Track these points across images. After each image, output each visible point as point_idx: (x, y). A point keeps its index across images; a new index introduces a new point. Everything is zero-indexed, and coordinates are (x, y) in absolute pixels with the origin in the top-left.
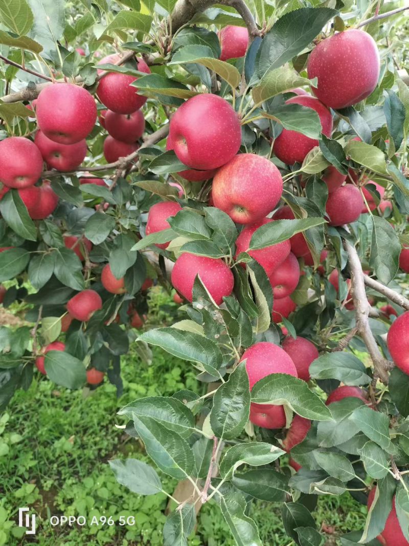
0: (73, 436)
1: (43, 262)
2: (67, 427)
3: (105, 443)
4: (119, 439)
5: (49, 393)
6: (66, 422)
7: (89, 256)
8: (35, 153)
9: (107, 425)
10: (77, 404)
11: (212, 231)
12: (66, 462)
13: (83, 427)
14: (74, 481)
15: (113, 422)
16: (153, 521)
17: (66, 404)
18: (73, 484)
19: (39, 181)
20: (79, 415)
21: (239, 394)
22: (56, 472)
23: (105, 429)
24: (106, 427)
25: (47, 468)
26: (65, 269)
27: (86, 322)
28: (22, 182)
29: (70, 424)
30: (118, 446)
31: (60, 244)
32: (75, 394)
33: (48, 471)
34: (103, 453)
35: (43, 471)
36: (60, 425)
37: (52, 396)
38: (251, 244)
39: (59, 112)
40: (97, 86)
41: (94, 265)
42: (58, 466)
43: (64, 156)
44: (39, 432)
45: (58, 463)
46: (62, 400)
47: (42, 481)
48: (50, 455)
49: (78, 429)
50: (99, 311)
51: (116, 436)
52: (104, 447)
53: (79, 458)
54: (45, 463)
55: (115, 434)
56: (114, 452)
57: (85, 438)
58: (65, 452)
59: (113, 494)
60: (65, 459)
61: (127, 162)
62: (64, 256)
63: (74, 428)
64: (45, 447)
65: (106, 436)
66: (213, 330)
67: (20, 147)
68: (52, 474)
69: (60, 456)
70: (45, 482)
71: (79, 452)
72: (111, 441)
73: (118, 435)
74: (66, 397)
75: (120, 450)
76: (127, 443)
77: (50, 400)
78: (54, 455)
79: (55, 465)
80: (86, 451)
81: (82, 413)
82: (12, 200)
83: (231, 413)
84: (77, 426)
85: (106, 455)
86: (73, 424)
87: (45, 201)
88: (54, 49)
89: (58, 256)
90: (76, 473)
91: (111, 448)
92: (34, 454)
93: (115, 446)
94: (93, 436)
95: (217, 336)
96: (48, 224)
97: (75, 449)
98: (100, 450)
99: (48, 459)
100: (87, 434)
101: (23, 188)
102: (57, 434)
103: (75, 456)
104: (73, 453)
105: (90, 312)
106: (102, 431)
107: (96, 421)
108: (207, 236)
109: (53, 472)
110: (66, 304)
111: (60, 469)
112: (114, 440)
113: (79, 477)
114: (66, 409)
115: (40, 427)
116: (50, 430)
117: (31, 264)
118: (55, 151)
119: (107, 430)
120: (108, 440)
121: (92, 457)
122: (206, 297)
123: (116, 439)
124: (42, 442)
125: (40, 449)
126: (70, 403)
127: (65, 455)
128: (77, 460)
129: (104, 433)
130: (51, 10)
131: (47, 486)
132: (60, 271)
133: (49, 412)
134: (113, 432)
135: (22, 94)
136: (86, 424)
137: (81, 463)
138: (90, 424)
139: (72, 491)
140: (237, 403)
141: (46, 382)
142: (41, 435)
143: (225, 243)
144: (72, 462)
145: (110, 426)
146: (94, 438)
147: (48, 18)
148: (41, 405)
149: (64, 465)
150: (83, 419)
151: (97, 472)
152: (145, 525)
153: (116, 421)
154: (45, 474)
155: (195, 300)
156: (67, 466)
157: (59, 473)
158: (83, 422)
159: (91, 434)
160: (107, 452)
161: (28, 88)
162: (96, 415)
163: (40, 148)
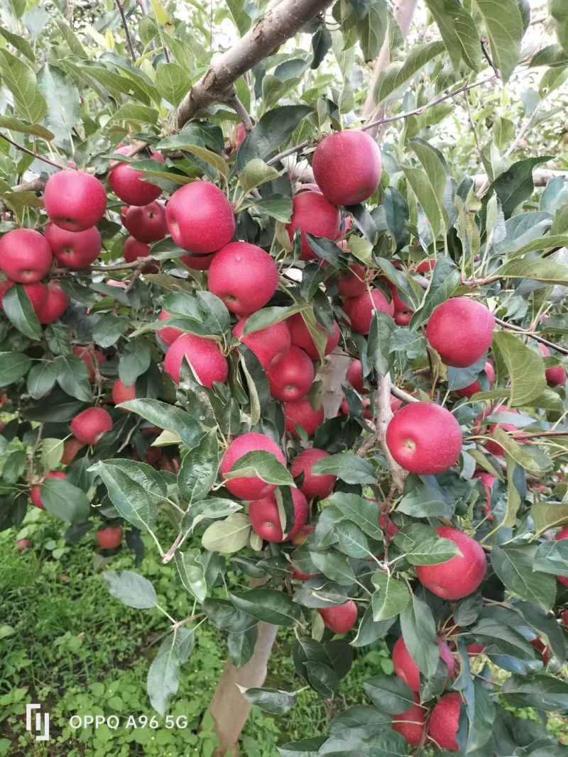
0: (83, 633)
1: (46, 370)
2: (74, 621)
3: (125, 644)
4: (144, 641)
5: (54, 576)
6: (73, 613)
7: (100, 367)
8: (44, 246)
9: (129, 622)
10: (91, 593)
11: (205, 314)
12: (71, 665)
13: (96, 622)
14: (79, 690)
15: (137, 619)
16: (179, 743)
17: (75, 593)
18: (77, 693)
19: (46, 278)
20: (92, 607)
21: (209, 461)
22: (56, 677)
23: (126, 627)
24: (128, 624)
25: (44, 672)
26: (71, 377)
27: (93, 446)
28: (29, 276)
29: (79, 617)
30: (142, 650)
31: (68, 352)
32: (89, 580)
33: (46, 676)
34: (121, 657)
35: (39, 675)
36: (66, 618)
37: (58, 582)
38: (245, 331)
39: (67, 198)
40: (108, 175)
41: (105, 379)
42: (60, 671)
43: (76, 252)
44: (38, 626)
45: (60, 666)
46: (70, 587)
47: (37, 688)
48: (50, 656)
49: (89, 624)
50: (109, 432)
51: (140, 636)
52: (123, 649)
53: (88, 660)
54: (42, 666)
55: (139, 633)
56: (135, 657)
57: (98, 637)
58: (71, 653)
59: (129, 708)
60: (69, 661)
61: (146, 262)
62: (71, 363)
63: (84, 624)
64: (44, 646)
65: (126, 635)
66: (198, 411)
67: (29, 239)
68: (50, 680)
69: (62, 657)
70: (41, 689)
71: (88, 653)
72: (133, 642)
73: (142, 635)
74: (77, 584)
75: (143, 654)
76: (153, 646)
77: (55, 585)
78: (54, 656)
79: (56, 669)
80: (98, 653)
81: (96, 604)
82: (16, 295)
83: (201, 480)
84: (88, 620)
85: (125, 660)
86: (83, 618)
87: (54, 303)
88: (67, 139)
89: (64, 364)
90: (82, 680)
91: (132, 651)
92: (28, 653)
93: (137, 649)
94: (109, 634)
95: (202, 418)
96: (55, 329)
97: (83, 649)
98: (117, 652)
99: (47, 660)
100: (101, 632)
101: (28, 284)
102: (61, 629)
103: (83, 658)
104: (80, 655)
105: (98, 433)
106: (122, 628)
107: (113, 615)
108: (200, 319)
109: (52, 677)
110: (70, 423)
111: (62, 674)
112: (136, 641)
113: (86, 686)
114: (74, 598)
115: (39, 620)
116: (53, 624)
117: (32, 371)
118: (67, 245)
119: (129, 628)
120: (128, 641)
121: (106, 661)
122: (193, 379)
123: (140, 640)
124: (41, 638)
125: (37, 647)
126: (81, 592)
127: (70, 656)
128: (85, 663)
129: (124, 632)
130: (67, 102)
131: (42, 695)
132: (64, 379)
133: (52, 600)
134: (136, 630)
135: (33, 184)
136: (100, 619)
137: (90, 667)
138: (106, 619)
139: (76, 700)
140: (207, 470)
141: (51, 563)
142: (40, 629)
143: (218, 327)
144: (79, 666)
145: (132, 623)
146: (110, 637)
147: (63, 109)
148: (41, 592)
149: (68, 669)
150: (97, 612)
151: (110, 680)
152: (169, 748)
153: (142, 616)
154: (41, 680)
155: (182, 380)
156: (71, 671)
157: (60, 680)
158: (96, 616)
159: (106, 632)
160: (126, 656)
161: (41, 178)
162: (115, 608)
163: (50, 242)
